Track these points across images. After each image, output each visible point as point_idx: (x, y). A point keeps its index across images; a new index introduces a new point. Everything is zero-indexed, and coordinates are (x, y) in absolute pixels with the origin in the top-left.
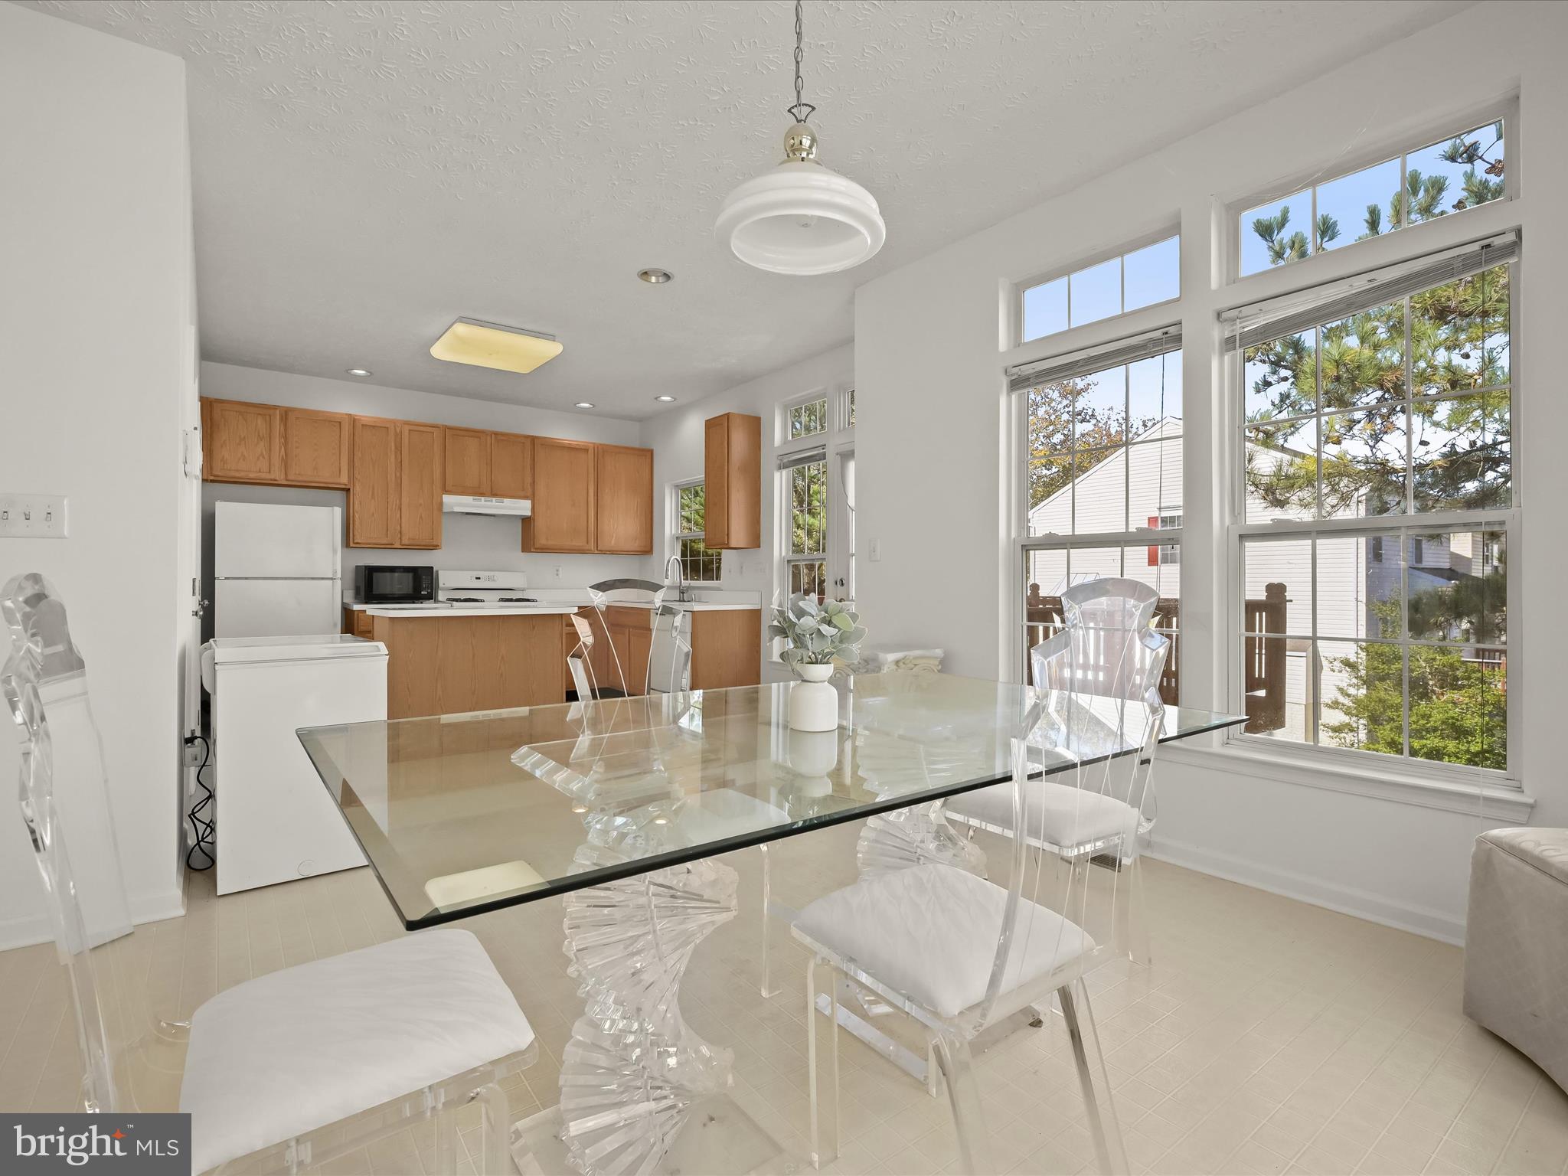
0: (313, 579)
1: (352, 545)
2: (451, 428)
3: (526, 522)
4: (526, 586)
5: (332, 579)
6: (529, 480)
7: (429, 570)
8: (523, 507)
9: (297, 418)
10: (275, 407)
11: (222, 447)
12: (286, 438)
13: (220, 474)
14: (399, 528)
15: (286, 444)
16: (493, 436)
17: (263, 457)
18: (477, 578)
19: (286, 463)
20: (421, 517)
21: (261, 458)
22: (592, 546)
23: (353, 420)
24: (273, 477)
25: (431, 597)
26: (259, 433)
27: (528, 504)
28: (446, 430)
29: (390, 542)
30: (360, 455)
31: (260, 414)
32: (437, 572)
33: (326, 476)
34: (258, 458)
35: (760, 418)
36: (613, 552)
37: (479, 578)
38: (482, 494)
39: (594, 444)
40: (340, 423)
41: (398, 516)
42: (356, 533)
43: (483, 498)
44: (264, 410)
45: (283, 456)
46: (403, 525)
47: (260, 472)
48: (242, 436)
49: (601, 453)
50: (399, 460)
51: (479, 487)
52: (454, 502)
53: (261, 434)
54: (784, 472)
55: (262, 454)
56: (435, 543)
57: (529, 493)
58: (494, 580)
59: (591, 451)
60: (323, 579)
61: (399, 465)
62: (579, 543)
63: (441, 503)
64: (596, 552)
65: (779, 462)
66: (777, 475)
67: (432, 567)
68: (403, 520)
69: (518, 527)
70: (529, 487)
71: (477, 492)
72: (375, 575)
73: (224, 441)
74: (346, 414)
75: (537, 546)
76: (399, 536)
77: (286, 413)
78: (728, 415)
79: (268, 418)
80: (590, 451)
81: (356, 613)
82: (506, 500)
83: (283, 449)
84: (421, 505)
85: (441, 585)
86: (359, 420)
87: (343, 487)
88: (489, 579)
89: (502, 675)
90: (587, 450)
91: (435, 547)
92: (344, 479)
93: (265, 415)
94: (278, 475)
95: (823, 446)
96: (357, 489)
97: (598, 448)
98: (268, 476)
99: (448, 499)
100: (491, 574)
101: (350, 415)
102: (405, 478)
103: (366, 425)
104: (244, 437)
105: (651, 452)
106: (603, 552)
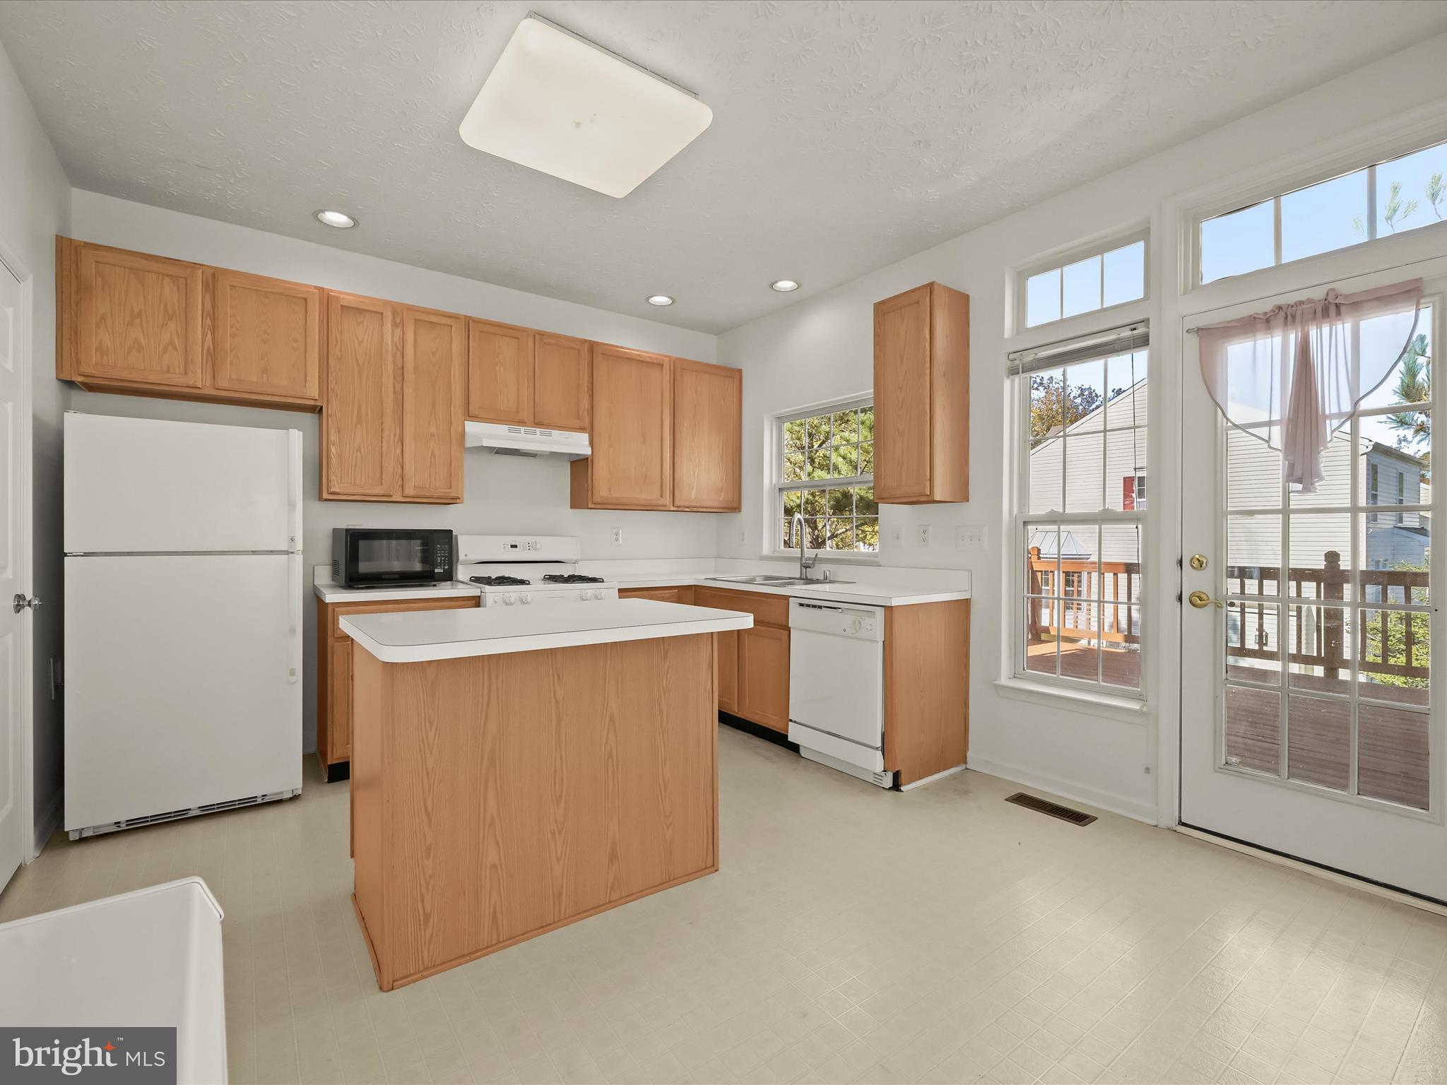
0: (254, 552)
1: (325, 496)
2: (477, 321)
3: (580, 465)
4: (579, 558)
5: (287, 553)
6: (585, 403)
7: (447, 537)
8: (579, 444)
9: (233, 287)
10: (195, 266)
11: (98, 326)
12: (213, 319)
13: (94, 372)
14: (400, 470)
15: (214, 329)
16: (537, 336)
17: (175, 348)
18: (512, 546)
19: (214, 358)
20: (433, 454)
21: (170, 348)
22: (667, 499)
23: (327, 299)
24: (191, 382)
25: (449, 576)
26: (166, 305)
27: (584, 438)
28: (469, 323)
29: (387, 493)
30: (338, 353)
31: (168, 275)
32: (456, 536)
33: (282, 384)
34: (165, 350)
35: (968, 296)
36: (693, 510)
37: (516, 546)
38: (522, 423)
39: (670, 357)
40: (306, 299)
41: (399, 451)
42: (332, 477)
43: (523, 429)
44: (179, 270)
45: (209, 348)
46: (407, 468)
47: (168, 372)
48: (136, 310)
49: (679, 369)
50: (400, 365)
51: (518, 412)
52: (481, 433)
53: (170, 311)
54: (1017, 379)
55: (171, 343)
56: (453, 495)
57: (587, 423)
58: (536, 549)
59: (666, 368)
60: (272, 552)
61: (400, 372)
62: (651, 495)
63: (463, 435)
64: (672, 509)
65: (1009, 363)
66: (1007, 384)
67: (451, 531)
68: (406, 455)
69: (566, 472)
70: (586, 414)
71: (513, 419)
72: (362, 544)
73: (103, 318)
74: (315, 287)
75: (597, 499)
76: (400, 482)
77: (214, 278)
78: (931, 285)
79: (182, 281)
80: (665, 366)
81: (330, 609)
82: (555, 433)
83: (209, 337)
84: (433, 435)
85: (462, 557)
86: (337, 299)
87: (312, 403)
88: (529, 547)
89: (610, 755)
90: (662, 365)
91: (451, 501)
92: (312, 391)
93: (178, 277)
94: (199, 379)
95: (1146, 321)
96: (332, 408)
97: (674, 362)
98: (183, 380)
99: (471, 427)
100: (531, 539)
101: (321, 289)
102: (409, 392)
103: (345, 306)
104: (140, 312)
105: (740, 371)
106: (680, 510)
